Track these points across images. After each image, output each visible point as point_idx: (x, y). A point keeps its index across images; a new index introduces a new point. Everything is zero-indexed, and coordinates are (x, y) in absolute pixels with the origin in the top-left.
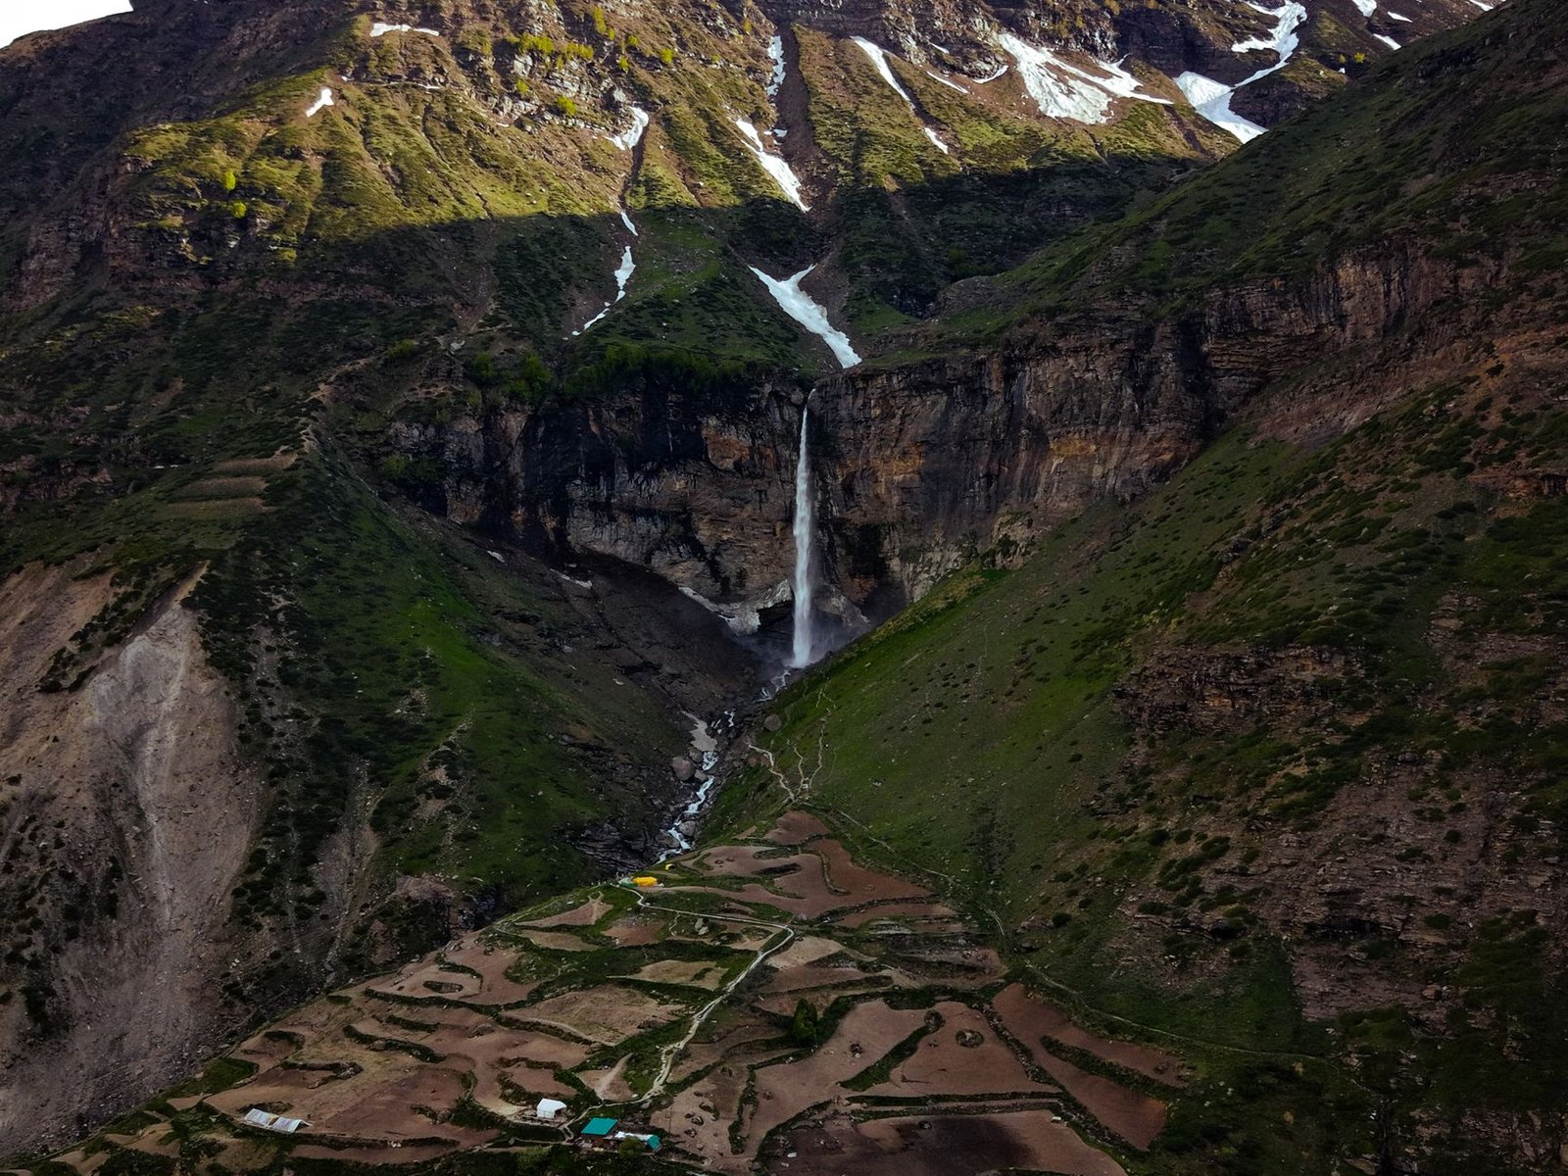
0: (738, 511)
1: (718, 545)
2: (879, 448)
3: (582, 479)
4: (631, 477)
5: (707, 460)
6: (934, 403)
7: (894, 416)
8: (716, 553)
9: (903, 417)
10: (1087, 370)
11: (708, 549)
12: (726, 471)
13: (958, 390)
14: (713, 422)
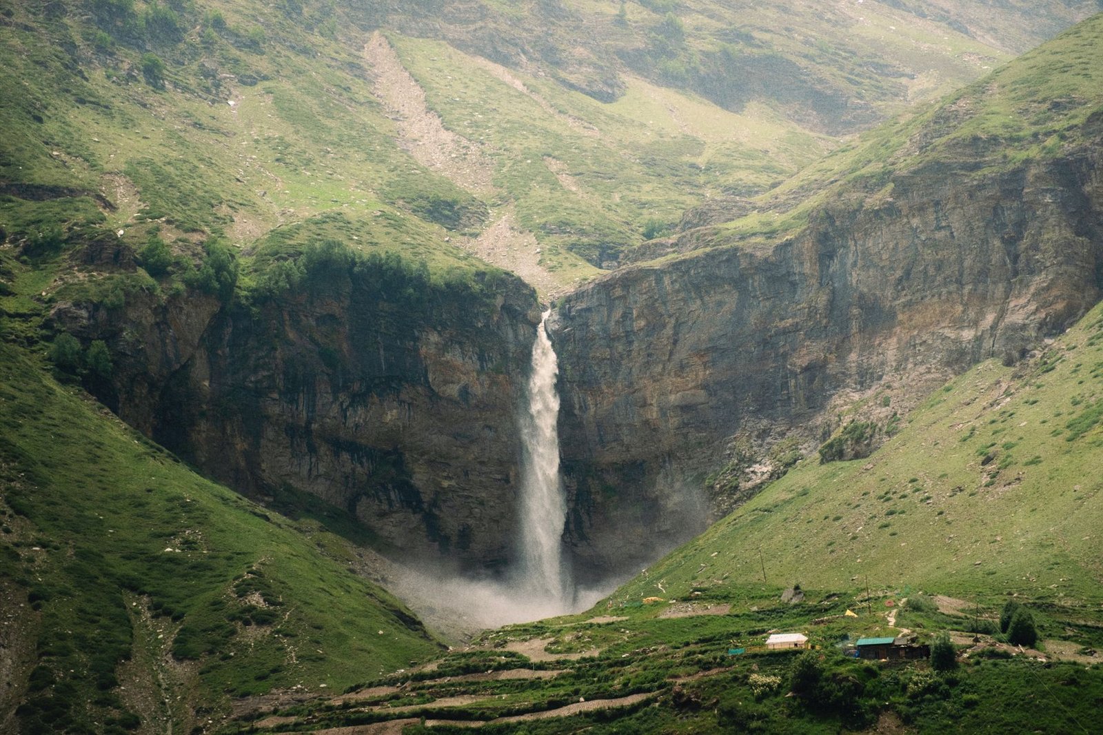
0: (461, 452)
1: (437, 493)
2: (647, 364)
3: (280, 393)
4: (336, 399)
5: (427, 384)
6: (720, 304)
7: (664, 326)
8: (434, 504)
9: (678, 326)
10: (939, 228)
11: (426, 498)
12: (450, 400)
13: (757, 282)
14: (434, 338)
